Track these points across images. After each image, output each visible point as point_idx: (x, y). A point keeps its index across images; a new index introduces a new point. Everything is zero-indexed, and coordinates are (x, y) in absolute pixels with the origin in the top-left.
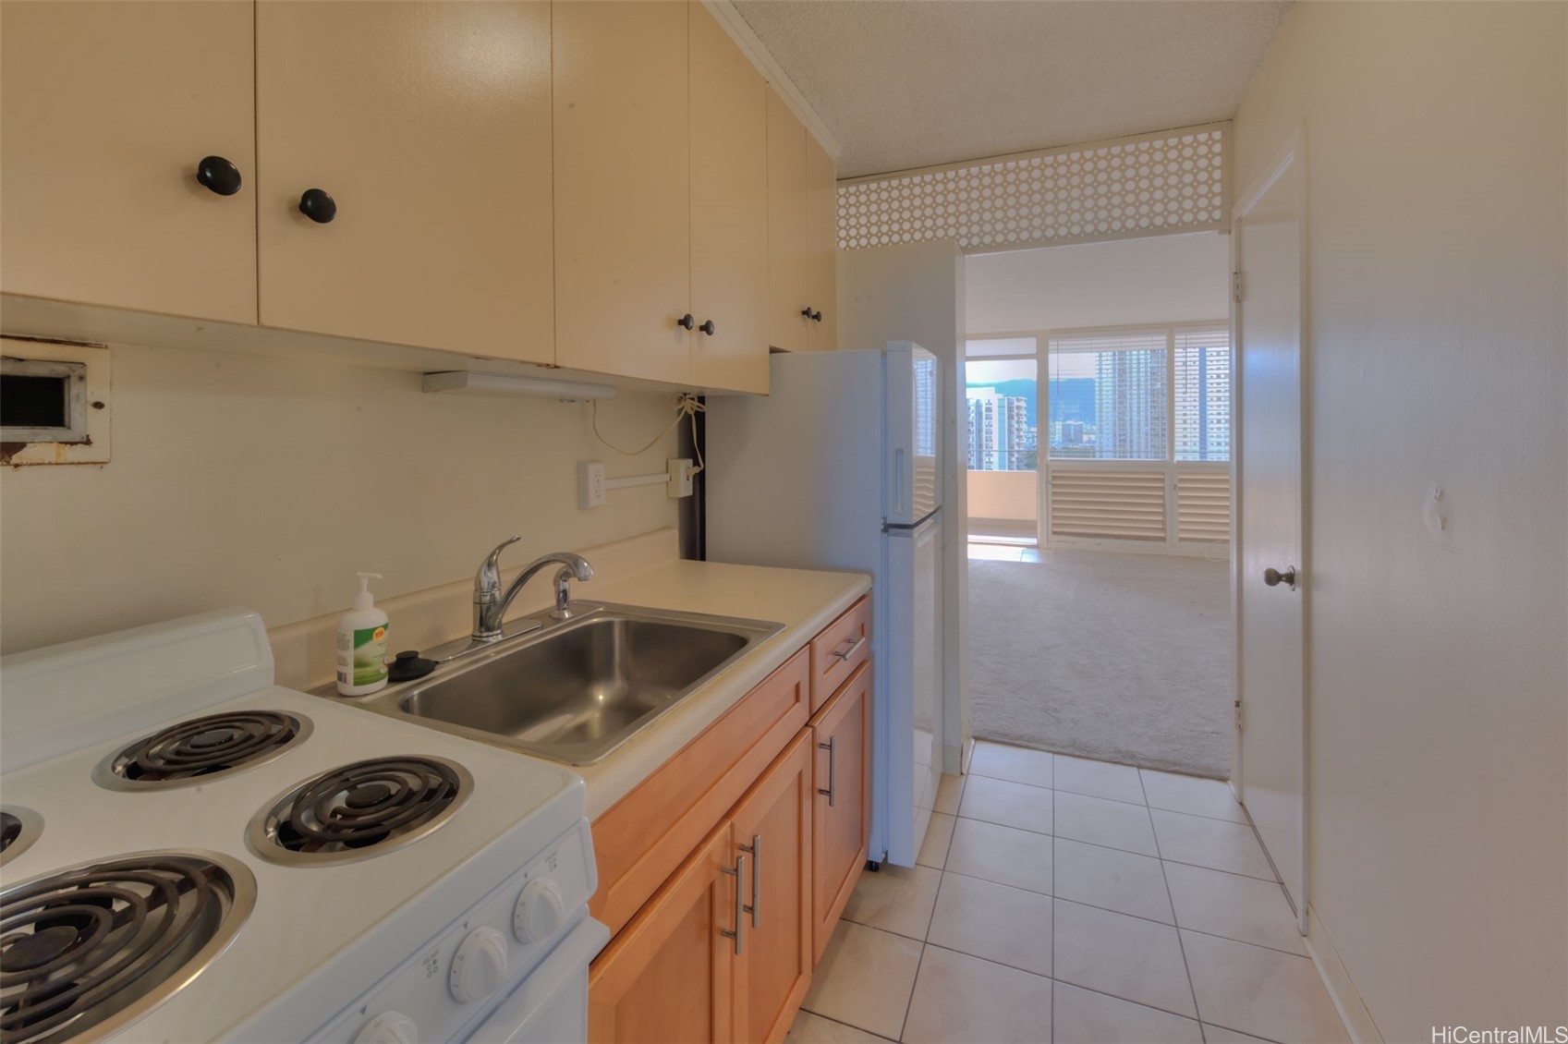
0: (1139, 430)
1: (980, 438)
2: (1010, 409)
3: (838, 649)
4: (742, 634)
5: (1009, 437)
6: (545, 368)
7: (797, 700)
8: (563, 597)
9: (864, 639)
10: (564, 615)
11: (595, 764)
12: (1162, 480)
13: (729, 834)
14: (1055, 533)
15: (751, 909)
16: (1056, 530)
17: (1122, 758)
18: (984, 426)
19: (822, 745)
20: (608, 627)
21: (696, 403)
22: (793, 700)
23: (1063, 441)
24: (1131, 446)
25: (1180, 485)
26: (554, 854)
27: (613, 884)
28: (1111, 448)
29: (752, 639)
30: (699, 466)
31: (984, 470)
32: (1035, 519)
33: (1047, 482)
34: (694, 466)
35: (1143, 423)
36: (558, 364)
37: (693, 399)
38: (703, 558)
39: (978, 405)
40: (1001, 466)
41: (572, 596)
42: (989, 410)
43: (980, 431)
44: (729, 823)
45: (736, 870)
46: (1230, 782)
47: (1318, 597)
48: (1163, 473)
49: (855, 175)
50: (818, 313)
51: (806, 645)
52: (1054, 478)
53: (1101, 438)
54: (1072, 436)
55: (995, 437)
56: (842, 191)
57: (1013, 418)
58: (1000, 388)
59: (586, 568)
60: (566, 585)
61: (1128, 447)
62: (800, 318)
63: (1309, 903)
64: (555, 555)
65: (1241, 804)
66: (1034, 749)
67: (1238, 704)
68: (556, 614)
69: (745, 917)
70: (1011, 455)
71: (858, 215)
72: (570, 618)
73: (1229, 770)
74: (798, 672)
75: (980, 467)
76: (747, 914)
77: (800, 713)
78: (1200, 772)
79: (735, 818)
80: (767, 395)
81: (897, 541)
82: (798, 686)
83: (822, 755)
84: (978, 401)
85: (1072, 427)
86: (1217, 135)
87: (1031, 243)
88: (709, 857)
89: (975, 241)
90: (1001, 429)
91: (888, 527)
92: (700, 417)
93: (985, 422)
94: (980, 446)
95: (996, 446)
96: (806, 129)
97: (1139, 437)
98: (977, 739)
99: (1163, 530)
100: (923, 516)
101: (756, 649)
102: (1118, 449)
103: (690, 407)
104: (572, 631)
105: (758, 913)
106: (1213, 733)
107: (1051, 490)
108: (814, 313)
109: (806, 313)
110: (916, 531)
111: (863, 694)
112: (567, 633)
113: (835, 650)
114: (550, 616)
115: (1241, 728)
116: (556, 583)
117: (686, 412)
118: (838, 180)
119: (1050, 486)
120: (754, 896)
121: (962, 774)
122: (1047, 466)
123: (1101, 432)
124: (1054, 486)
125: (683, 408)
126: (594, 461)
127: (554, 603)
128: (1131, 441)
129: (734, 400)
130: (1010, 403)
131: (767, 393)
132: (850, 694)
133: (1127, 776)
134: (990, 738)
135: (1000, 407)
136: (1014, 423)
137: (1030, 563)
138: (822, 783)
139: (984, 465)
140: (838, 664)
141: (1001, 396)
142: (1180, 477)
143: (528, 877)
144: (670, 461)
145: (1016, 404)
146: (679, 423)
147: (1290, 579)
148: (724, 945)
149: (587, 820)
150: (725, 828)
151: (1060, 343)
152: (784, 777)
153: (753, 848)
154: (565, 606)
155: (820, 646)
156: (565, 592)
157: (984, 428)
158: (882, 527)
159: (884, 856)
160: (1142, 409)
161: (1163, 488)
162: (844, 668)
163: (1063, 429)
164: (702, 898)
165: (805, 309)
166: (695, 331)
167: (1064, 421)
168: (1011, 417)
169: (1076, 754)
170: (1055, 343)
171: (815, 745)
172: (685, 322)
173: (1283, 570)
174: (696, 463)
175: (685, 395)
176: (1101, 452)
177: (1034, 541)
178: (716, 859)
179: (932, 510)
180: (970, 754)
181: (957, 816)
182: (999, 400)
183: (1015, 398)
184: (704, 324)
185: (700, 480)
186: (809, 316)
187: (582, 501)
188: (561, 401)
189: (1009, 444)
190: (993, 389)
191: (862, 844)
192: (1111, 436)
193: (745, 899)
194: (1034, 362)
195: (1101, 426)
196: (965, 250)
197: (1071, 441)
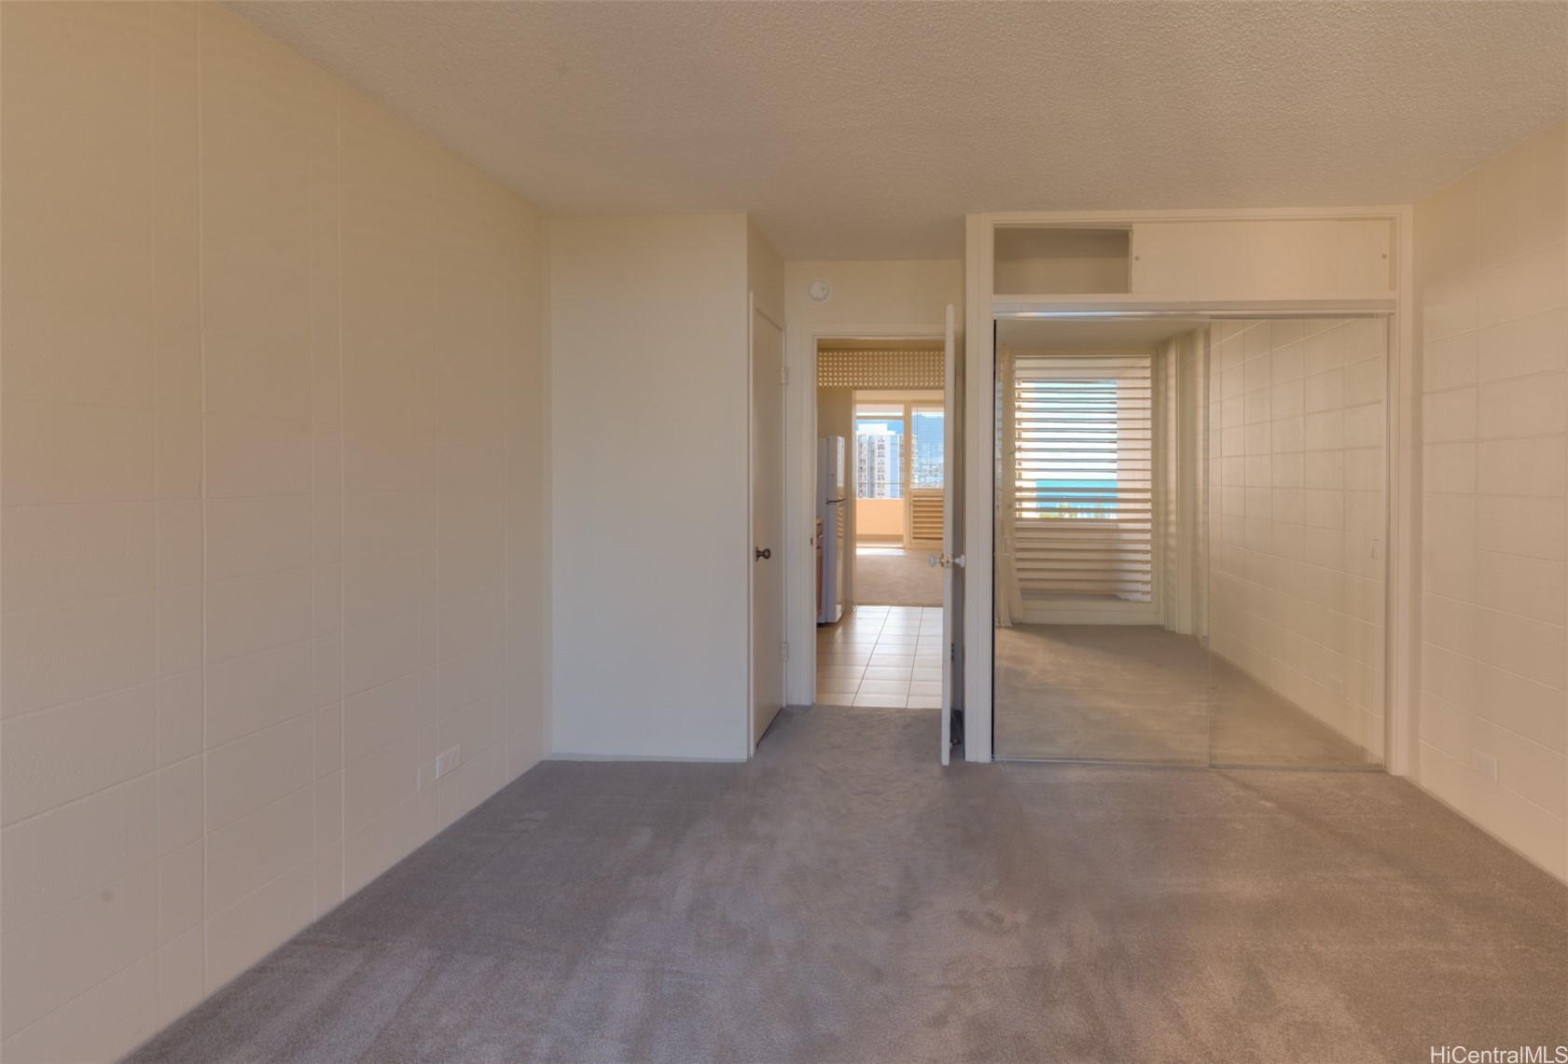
1: (872, 476)
16: (915, 536)
18: (876, 463)
32: (903, 533)
33: (910, 504)
39: (871, 443)
42: (881, 447)
43: (872, 469)
52: (914, 501)
66: (883, 605)
70: (896, 486)
84: (870, 437)
90: (891, 466)
91: (828, 502)
93: (877, 460)
98: (859, 604)
119: (912, 507)
122: (911, 493)
134: (865, 604)
141: (893, 433)
151: (918, 409)
157: (877, 466)
170: (915, 408)
180: (856, 608)
182: (891, 436)
194: (902, 422)
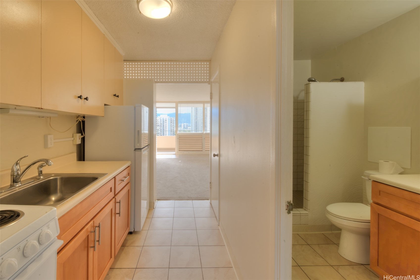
0: (200, 126)
2: (171, 120)
3: (122, 179)
4: (96, 177)
5: (171, 127)
6: (38, 109)
7: (111, 191)
8: (41, 173)
9: (129, 176)
10: (41, 177)
11: (57, 207)
12: (202, 137)
13: (93, 223)
14: (179, 151)
15: (98, 241)
16: (179, 150)
17: (189, 199)
18: (165, 124)
19: (117, 202)
20: (56, 180)
21: (82, 118)
22: (110, 191)
23: (184, 128)
24: (198, 129)
25: (206, 138)
26: (49, 225)
27: (63, 235)
28: (194, 130)
29: (98, 178)
30: (83, 135)
31: (165, 136)
32: (175, 147)
33: (178, 138)
34: (81, 135)
35: (201, 124)
36: (42, 108)
37: (81, 117)
38: (84, 160)
40: (169, 135)
41: (44, 172)
42: (166, 120)
43: (164, 126)
44: (93, 221)
45: (95, 231)
46: (209, 200)
47: (221, 158)
48: (202, 136)
49: (129, 60)
50: (118, 95)
51: (113, 178)
52: (179, 137)
53: (192, 128)
54: (186, 127)
55: (167, 127)
56: (125, 63)
57: (172, 123)
58: (169, 115)
59: (51, 162)
60: (41, 169)
61: (198, 130)
62: (113, 96)
63: (219, 219)
64: (40, 159)
65: (211, 204)
66: (171, 200)
67: (210, 183)
68: (38, 177)
69: (97, 243)
70: (171, 132)
71: (129, 70)
72: (43, 178)
73: (209, 198)
74: (111, 184)
75: (164, 135)
76: (97, 242)
77: (112, 194)
78: (204, 199)
79: (94, 220)
80: (103, 116)
81: (137, 152)
82: (111, 188)
83: (117, 205)
84: (163, 118)
85: (186, 125)
86: (208, 63)
87: (171, 82)
88: (87, 229)
89: (158, 80)
90: (169, 125)
91: (135, 149)
92: (84, 122)
94: (164, 130)
95: (167, 129)
96: (115, 47)
97: (200, 127)
98: (158, 200)
99: (202, 148)
100: (145, 146)
101: (100, 179)
102: (195, 130)
103: (80, 119)
104: (44, 181)
105: (100, 241)
106: (207, 190)
107: (178, 140)
108: (117, 95)
109: (115, 95)
110: (142, 150)
111: (129, 190)
112: (42, 182)
113: (121, 179)
114: (36, 178)
115: (211, 188)
116: (38, 168)
117: (79, 121)
118: (124, 60)
119: (178, 139)
120: (99, 237)
121: (154, 208)
122: (178, 134)
123: (192, 126)
124: (179, 139)
125: (78, 120)
126: (50, 134)
127: (37, 174)
128: (198, 128)
129: (94, 118)
130: (171, 119)
131: (104, 116)
132: (125, 190)
133: (190, 202)
134: (161, 199)
135: (169, 120)
136: (172, 124)
137: (174, 158)
138: (117, 211)
139: (165, 134)
140: (122, 183)
141: (169, 117)
142: (206, 136)
143: (42, 230)
144: (74, 134)
145: (172, 119)
146: (77, 124)
147: (217, 155)
148: (91, 250)
149: (57, 218)
150: (92, 222)
151: (181, 105)
152: (107, 210)
153: (99, 226)
154: (41, 175)
155: (117, 178)
156: (41, 171)
157: (165, 125)
158: (134, 149)
159: (134, 230)
160: (201, 121)
161: (202, 139)
162: (124, 184)
163: (183, 125)
164: (85, 239)
165: (114, 94)
166: (83, 100)
167: (184, 123)
168: (171, 122)
169: (180, 199)
170: (180, 105)
171: (115, 202)
172: (80, 97)
173: (216, 154)
174: (82, 135)
175: (79, 116)
176: (192, 131)
177: (174, 153)
178: (89, 230)
179: (147, 144)
180: (156, 203)
181: (152, 218)
183: (172, 118)
184: (86, 97)
185: (83, 139)
186: (115, 96)
187: (46, 146)
188: (39, 117)
189: (171, 129)
190: (167, 115)
191: (128, 227)
192: (194, 127)
193: (97, 239)
194: (175, 109)
195: (192, 125)
196: (156, 82)
197: (185, 128)
